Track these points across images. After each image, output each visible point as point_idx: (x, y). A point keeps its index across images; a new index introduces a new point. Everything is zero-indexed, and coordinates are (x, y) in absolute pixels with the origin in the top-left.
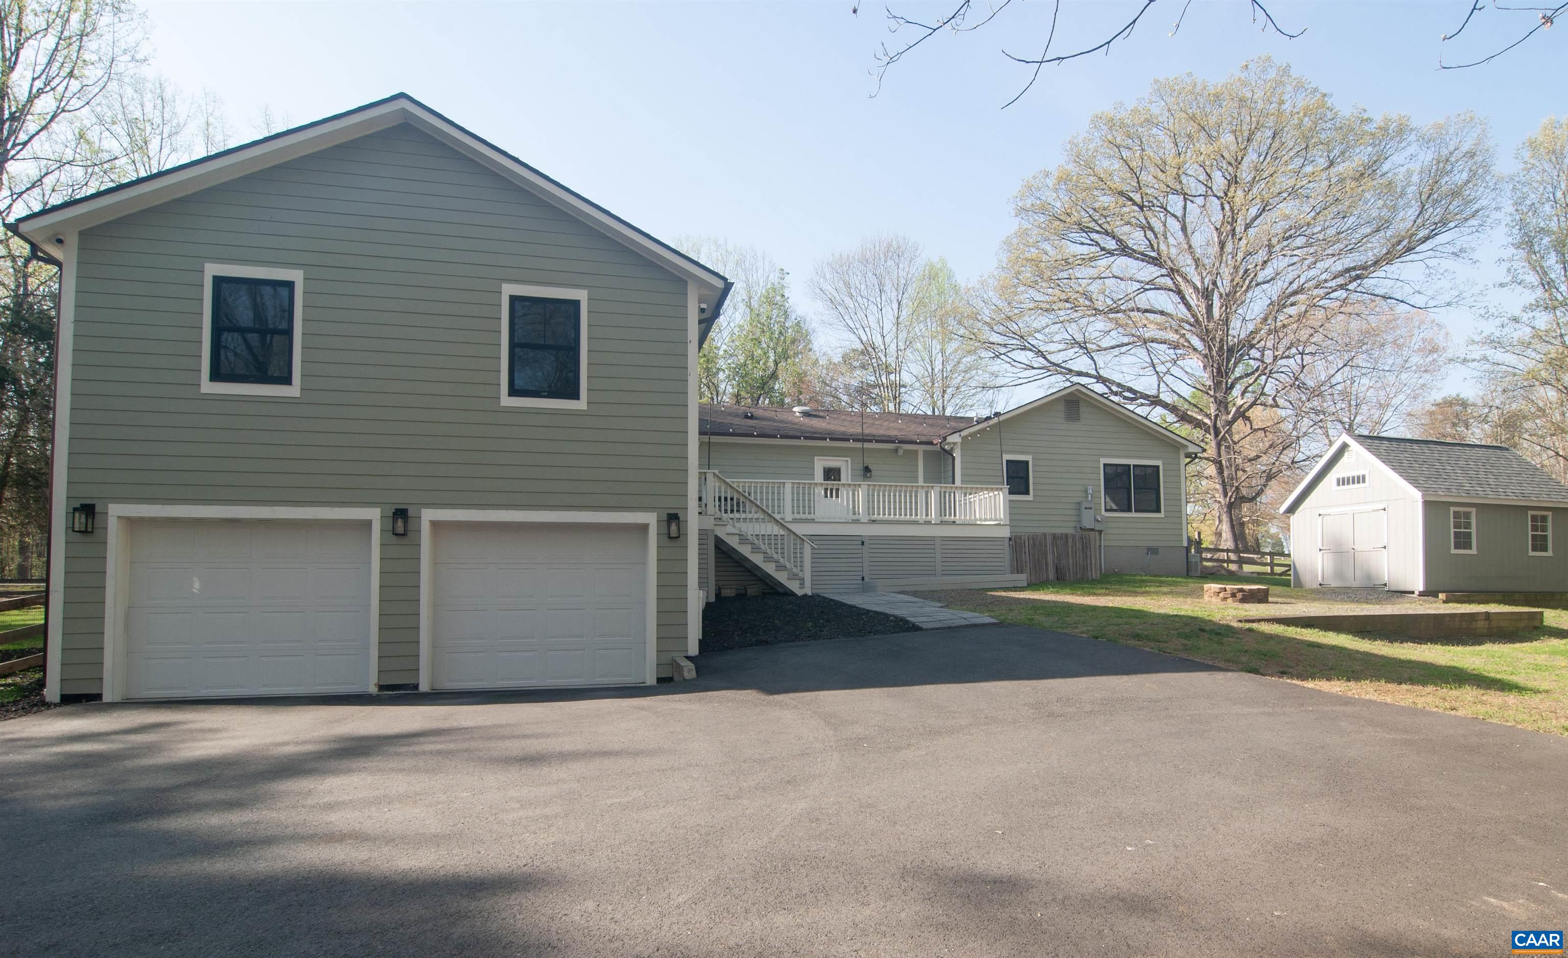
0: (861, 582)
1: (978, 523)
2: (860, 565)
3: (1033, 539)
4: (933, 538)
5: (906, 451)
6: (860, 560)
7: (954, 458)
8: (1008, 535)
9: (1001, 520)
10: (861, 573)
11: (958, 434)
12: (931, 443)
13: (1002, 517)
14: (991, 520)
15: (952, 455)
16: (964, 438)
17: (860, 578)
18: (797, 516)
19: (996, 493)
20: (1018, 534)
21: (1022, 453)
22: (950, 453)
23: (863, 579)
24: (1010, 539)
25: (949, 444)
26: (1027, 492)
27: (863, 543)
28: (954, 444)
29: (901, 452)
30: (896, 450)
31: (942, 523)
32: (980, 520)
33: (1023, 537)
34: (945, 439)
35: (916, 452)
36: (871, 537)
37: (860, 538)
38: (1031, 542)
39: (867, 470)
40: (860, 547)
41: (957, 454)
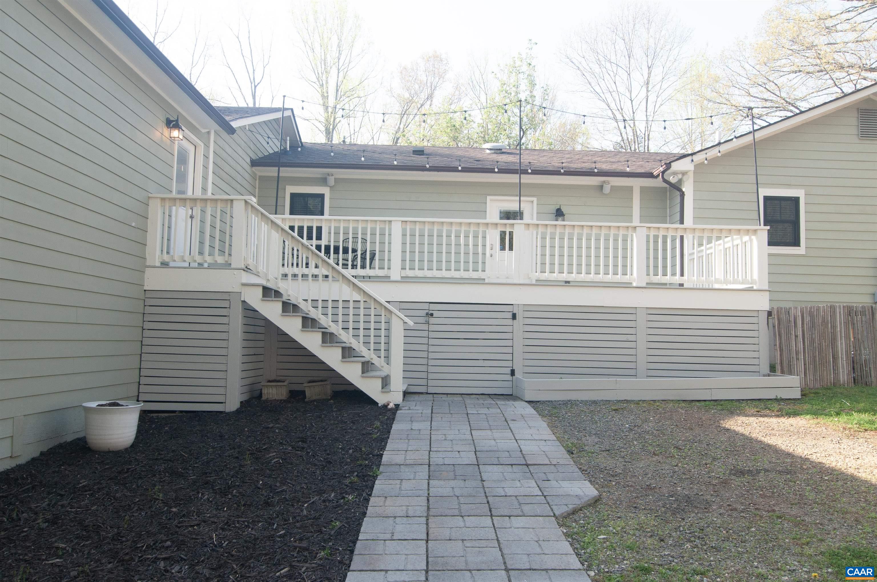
0: (509, 377)
1: (716, 286)
2: (510, 350)
3: (811, 314)
4: (634, 311)
5: (614, 188)
6: (509, 343)
7: (682, 195)
8: (766, 307)
9: (753, 282)
10: (509, 364)
11: (689, 158)
12: (650, 175)
13: (756, 276)
14: (735, 282)
15: (680, 190)
16: (699, 167)
17: (508, 371)
18: (411, 273)
19: (746, 238)
20: (783, 305)
21: (789, 186)
22: (677, 187)
23: (513, 373)
24: (770, 314)
25: (675, 173)
26: (796, 243)
27: (514, 317)
28: (684, 173)
29: (607, 189)
30: (601, 187)
31: (651, 286)
32: (717, 281)
33: (792, 312)
34: (668, 166)
35: (630, 189)
36: (528, 308)
37: (509, 308)
38: (807, 319)
39: (559, 213)
40: (510, 322)
41: (688, 188)
